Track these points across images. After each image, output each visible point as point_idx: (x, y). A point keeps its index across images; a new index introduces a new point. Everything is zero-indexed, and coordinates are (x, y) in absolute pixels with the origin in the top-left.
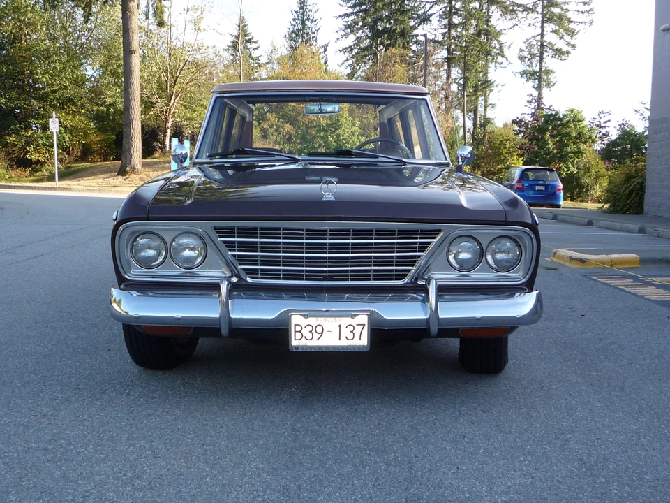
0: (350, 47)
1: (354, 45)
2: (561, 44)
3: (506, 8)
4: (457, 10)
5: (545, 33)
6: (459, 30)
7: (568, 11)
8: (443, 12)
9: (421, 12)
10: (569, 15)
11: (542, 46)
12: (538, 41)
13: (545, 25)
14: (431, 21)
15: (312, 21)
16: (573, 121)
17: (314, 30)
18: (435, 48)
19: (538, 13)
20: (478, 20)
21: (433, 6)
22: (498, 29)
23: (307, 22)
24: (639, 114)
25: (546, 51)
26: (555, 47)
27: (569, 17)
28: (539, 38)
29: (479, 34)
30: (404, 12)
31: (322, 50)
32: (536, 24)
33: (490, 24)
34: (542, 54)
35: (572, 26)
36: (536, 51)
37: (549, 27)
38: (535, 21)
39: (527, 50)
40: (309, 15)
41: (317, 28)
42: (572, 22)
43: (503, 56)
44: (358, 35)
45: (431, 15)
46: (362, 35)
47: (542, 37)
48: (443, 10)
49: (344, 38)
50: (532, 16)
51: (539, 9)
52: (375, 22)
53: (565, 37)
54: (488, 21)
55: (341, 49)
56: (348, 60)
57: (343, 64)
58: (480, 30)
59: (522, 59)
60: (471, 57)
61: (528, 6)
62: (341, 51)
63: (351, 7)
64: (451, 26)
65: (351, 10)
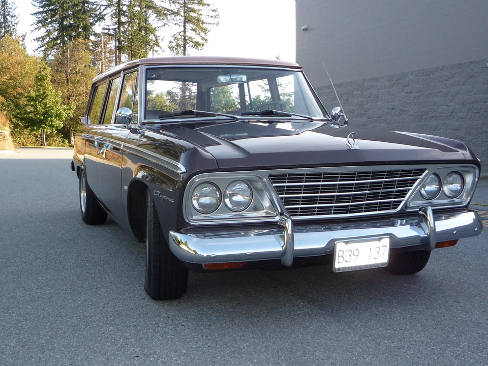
0: (42, 37)
1: (45, 36)
2: (197, 39)
3: (160, 12)
4: (124, 12)
5: (186, 30)
6: (126, 26)
7: (202, 15)
8: (114, 13)
9: (97, 13)
10: (202, 18)
11: (185, 39)
12: (181, 36)
13: (187, 24)
14: (105, 19)
15: (12, 17)
16: (222, 92)
17: (13, 24)
18: (109, 39)
19: (182, 16)
20: (140, 19)
21: (106, 8)
22: (154, 26)
23: (8, 17)
24: (261, 88)
25: (188, 43)
26: (194, 41)
27: (202, 20)
28: (182, 33)
29: (140, 30)
30: (85, 12)
31: (21, 39)
32: (181, 24)
33: (148, 23)
34: (185, 45)
35: (205, 26)
36: (181, 43)
37: (189, 26)
38: (179, 21)
39: (175, 42)
40: (9, 12)
41: (16, 22)
42: (204, 23)
43: (159, 46)
44: (48, 28)
45: (105, 15)
46: (51, 28)
47: (185, 33)
48: (114, 11)
49: (37, 30)
50: (178, 18)
51: (182, 13)
52: (63, 19)
53: (201, 34)
54: (146, 21)
55: (35, 39)
56: (41, 47)
57: (37, 50)
58: (141, 27)
59: (171, 48)
60: (136, 46)
61: (174, 11)
62: (35, 40)
63: (42, 7)
64: (120, 23)
65: (41, 10)
